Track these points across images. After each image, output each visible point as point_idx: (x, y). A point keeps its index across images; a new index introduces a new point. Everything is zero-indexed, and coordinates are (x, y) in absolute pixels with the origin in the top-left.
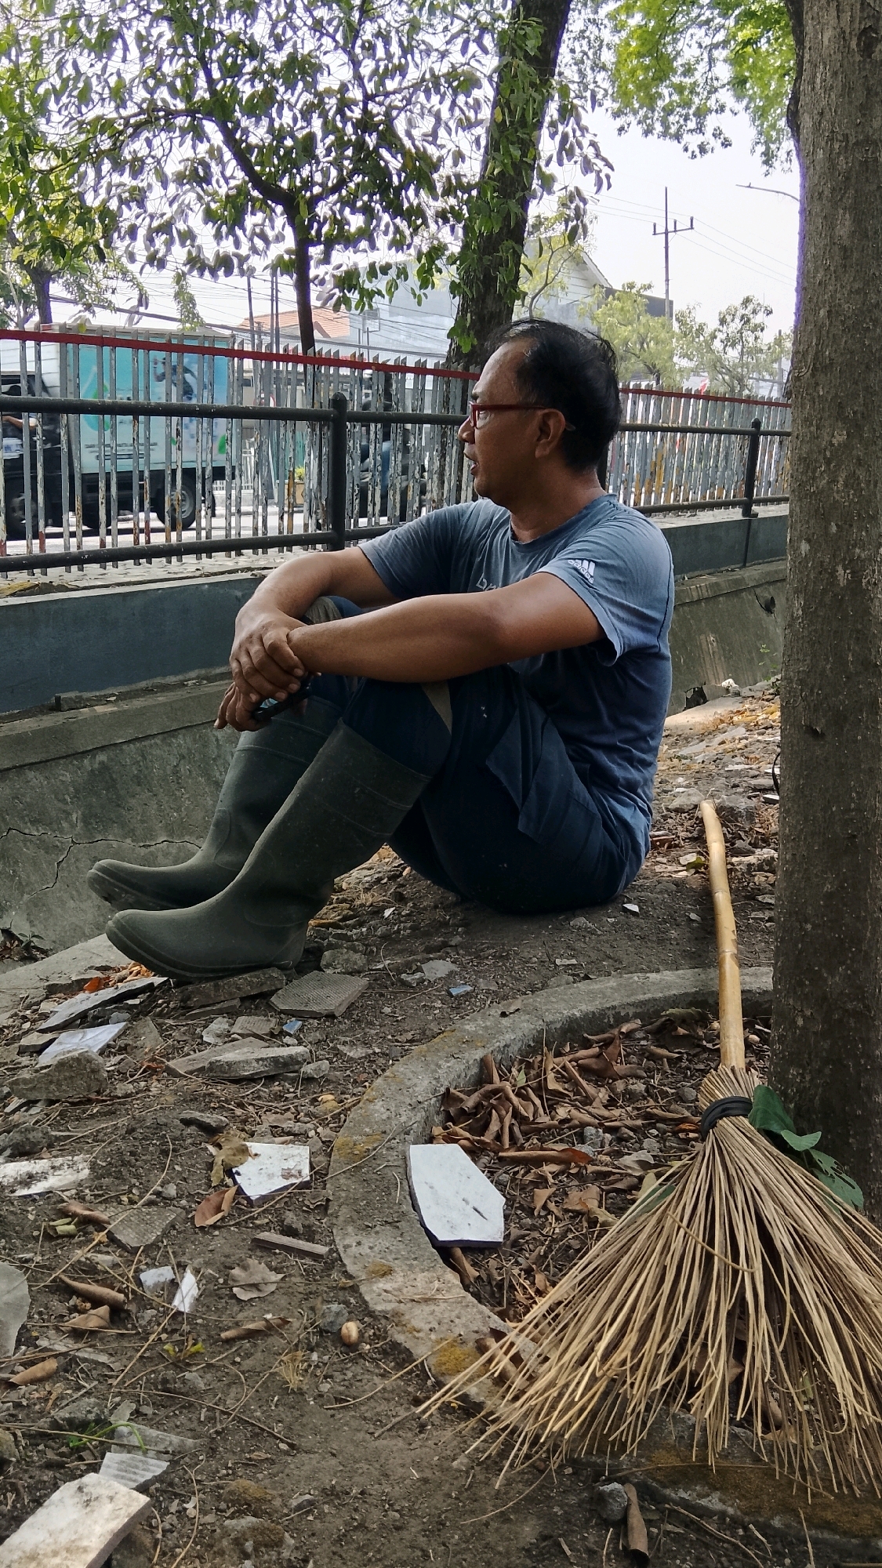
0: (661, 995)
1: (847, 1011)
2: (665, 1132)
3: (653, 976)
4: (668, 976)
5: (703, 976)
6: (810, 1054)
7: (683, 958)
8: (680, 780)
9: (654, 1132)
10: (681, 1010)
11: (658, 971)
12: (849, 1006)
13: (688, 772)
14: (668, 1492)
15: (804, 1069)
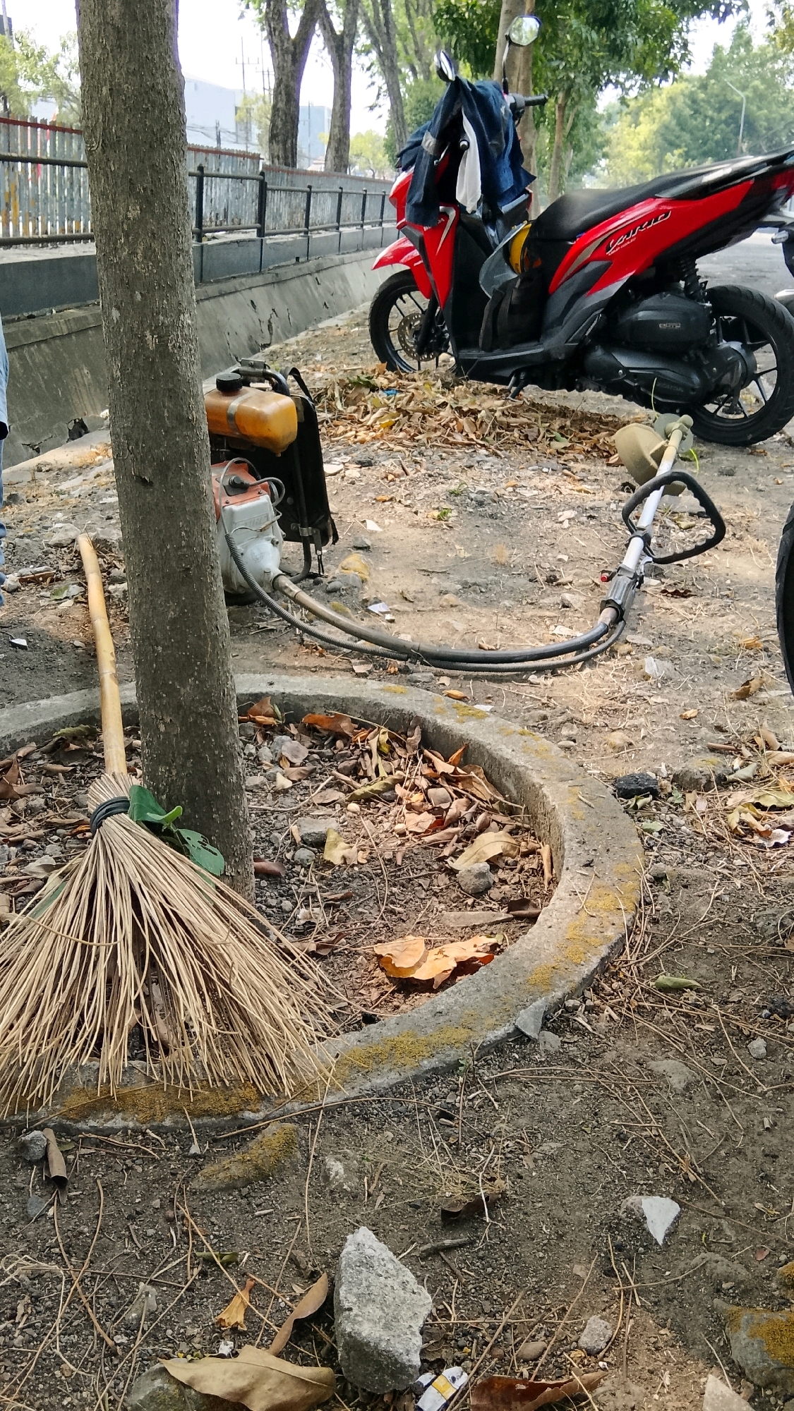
0: (52, 718)
1: (200, 713)
2: (65, 836)
3: (43, 702)
4: (58, 700)
5: (89, 696)
6: (173, 754)
7: (70, 682)
8: (59, 515)
9: (56, 838)
10: (71, 729)
11: (48, 697)
12: (201, 710)
13: (67, 507)
14: (81, 1125)
15: (170, 766)
